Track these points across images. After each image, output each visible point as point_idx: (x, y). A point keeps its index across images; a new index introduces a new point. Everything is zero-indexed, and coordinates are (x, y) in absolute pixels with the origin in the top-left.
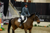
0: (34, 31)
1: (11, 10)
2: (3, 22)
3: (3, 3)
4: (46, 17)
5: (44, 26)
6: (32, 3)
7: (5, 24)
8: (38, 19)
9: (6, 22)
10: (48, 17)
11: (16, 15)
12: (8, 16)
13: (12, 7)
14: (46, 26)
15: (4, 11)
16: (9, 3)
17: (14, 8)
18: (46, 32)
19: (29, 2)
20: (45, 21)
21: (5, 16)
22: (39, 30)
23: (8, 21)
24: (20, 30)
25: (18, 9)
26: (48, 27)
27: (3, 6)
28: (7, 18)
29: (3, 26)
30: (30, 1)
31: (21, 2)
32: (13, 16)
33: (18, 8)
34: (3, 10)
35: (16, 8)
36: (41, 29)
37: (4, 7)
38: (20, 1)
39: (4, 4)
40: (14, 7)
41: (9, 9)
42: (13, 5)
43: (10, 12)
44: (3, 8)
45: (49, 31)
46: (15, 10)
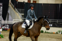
0: (40, 39)
1: (12, 12)
2: (2, 27)
3: (1, 4)
4: (55, 21)
5: (53, 32)
6: (37, 4)
7: (4, 30)
8: (47, 24)
9: (5, 28)
10: (57, 22)
11: (18, 19)
12: (8, 20)
13: (12, 9)
14: (55, 32)
15: (2, 14)
16: (9, 4)
17: (15, 10)
18: (55, 40)
19: (34, 3)
20: (54, 26)
21: (5, 20)
22: (46, 37)
23: (8, 26)
24: (23, 38)
25: (20, 11)
26: (57, 33)
27: (1, 7)
28: (6, 22)
29: (1, 32)
30: (36, 1)
31: (24, 2)
32: (13, 20)
33: (20, 9)
34: (1, 12)
35: (18, 10)
36: (49, 37)
37: (3, 8)
38: (22, 1)
39: (3, 4)
40: (15, 8)
41: (9, 11)
42: (14, 6)
43: (11, 14)
44: (1, 10)
45: (58, 39)
46: (16, 13)
